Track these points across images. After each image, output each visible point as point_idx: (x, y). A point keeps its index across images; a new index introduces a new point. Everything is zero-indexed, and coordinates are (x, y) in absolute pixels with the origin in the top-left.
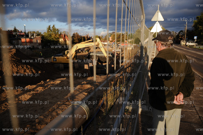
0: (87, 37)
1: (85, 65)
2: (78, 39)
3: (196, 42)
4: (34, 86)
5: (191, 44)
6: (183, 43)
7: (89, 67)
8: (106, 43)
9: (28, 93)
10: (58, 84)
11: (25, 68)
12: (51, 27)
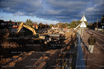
0: (47, 25)
1: (45, 42)
2: (42, 26)
3: (103, 29)
4: (18, 56)
5: (100, 30)
6: (96, 29)
7: (47, 42)
8: (56, 28)
9: (14, 61)
10: (30, 55)
11: (13, 44)
12: (28, 20)
